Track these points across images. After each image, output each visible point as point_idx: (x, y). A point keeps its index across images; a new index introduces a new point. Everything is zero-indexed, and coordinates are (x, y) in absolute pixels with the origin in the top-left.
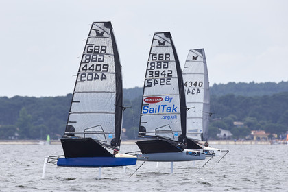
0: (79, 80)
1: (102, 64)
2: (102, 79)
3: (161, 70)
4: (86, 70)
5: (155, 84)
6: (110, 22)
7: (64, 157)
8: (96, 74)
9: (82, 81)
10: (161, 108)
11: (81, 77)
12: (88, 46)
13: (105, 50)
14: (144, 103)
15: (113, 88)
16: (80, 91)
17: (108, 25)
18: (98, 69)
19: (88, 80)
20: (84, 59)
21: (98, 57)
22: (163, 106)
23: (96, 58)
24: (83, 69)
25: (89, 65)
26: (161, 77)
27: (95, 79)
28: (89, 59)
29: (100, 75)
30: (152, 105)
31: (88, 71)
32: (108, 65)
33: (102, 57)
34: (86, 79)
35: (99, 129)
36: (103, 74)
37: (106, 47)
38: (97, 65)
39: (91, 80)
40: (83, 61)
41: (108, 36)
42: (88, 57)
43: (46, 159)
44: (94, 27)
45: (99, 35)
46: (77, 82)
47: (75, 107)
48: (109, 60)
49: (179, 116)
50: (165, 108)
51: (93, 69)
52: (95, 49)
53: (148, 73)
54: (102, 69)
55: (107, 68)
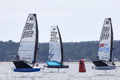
0: (22, 37)
1: (31, 31)
2: (31, 37)
3: (106, 34)
4: (25, 33)
5: (103, 39)
6: (36, 14)
7: (16, 68)
8: (29, 35)
9: (23, 38)
10: (104, 48)
11: (23, 36)
12: (27, 23)
13: (33, 25)
14: (99, 47)
15: (35, 41)
16: (22, 41)
17: (35, 15)
18: (30, 33)
19: (26, 37)
20: (25, 29)
21: (30, 28)
22: (105, 48)
23: (29, 29)
24: (24, 33)
25: (26, 31)
26: (105, 36)
27: (28, 37)
28: (27, 29)
29: (30, 35)
30: (102, 48)
31: (26, 34)
32: (33, 31)
33: (31, 28)
34: (25, 37)
35: (28, 57)
36: (31, 35)
37: (33, 24)
38: (29, 31)
39: (27, 37)
40: (25, 30)
41: (34, 19)
42: (26, 28)
43: (11, 69)
44: (30, 16)
45: (31, 19)
46: (22, 38)
47: (20, 48)
48: (34, 29)
49: (110, 52)
50: (106, 48)
51: (28, 33)
52: (29, 25)
53: (102, 35)
54: (31, 33)
55: (33, 32)
